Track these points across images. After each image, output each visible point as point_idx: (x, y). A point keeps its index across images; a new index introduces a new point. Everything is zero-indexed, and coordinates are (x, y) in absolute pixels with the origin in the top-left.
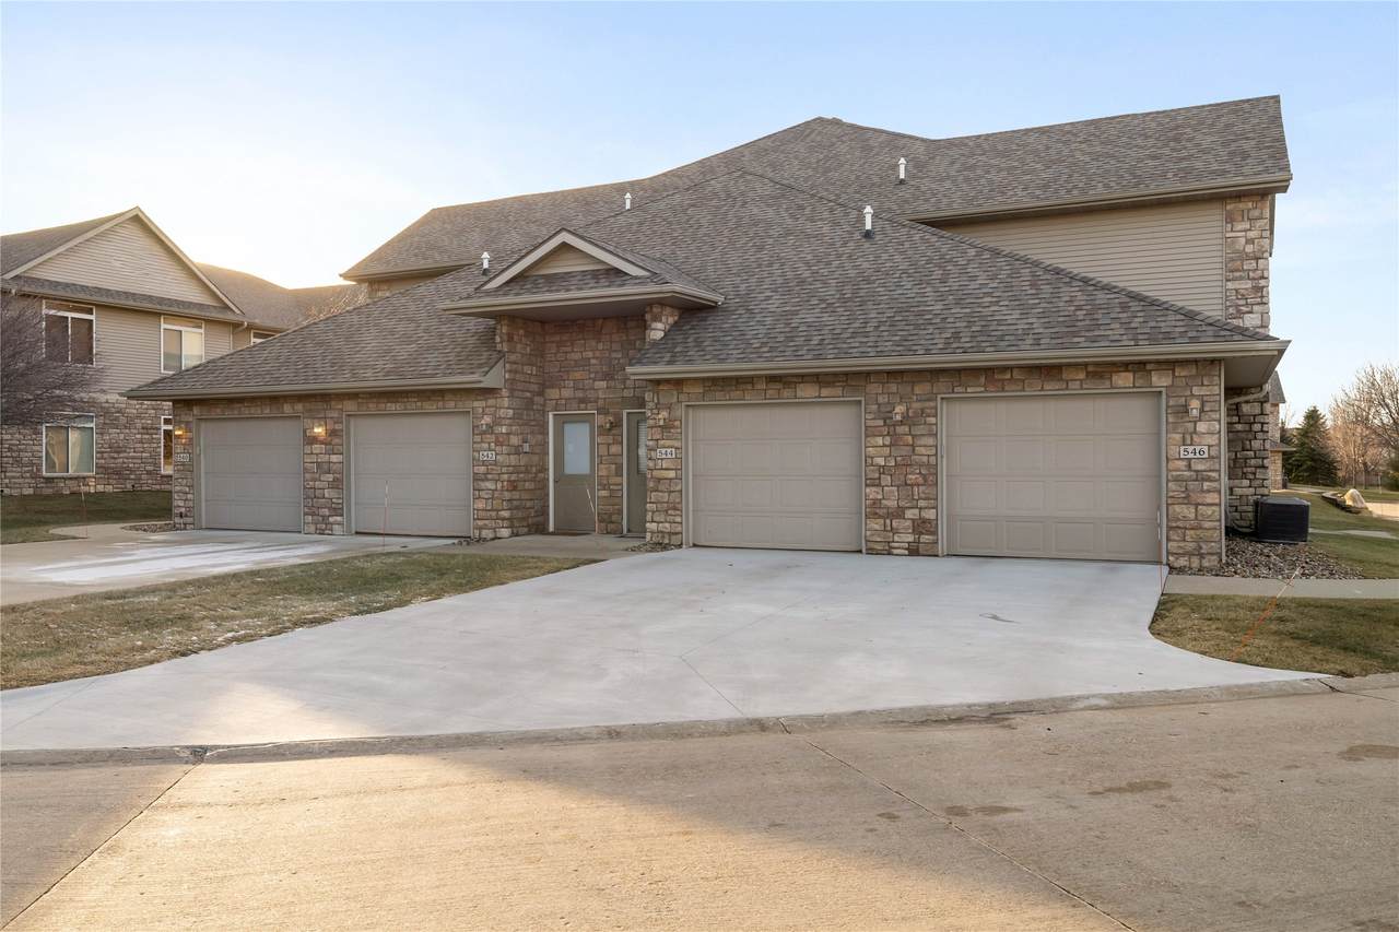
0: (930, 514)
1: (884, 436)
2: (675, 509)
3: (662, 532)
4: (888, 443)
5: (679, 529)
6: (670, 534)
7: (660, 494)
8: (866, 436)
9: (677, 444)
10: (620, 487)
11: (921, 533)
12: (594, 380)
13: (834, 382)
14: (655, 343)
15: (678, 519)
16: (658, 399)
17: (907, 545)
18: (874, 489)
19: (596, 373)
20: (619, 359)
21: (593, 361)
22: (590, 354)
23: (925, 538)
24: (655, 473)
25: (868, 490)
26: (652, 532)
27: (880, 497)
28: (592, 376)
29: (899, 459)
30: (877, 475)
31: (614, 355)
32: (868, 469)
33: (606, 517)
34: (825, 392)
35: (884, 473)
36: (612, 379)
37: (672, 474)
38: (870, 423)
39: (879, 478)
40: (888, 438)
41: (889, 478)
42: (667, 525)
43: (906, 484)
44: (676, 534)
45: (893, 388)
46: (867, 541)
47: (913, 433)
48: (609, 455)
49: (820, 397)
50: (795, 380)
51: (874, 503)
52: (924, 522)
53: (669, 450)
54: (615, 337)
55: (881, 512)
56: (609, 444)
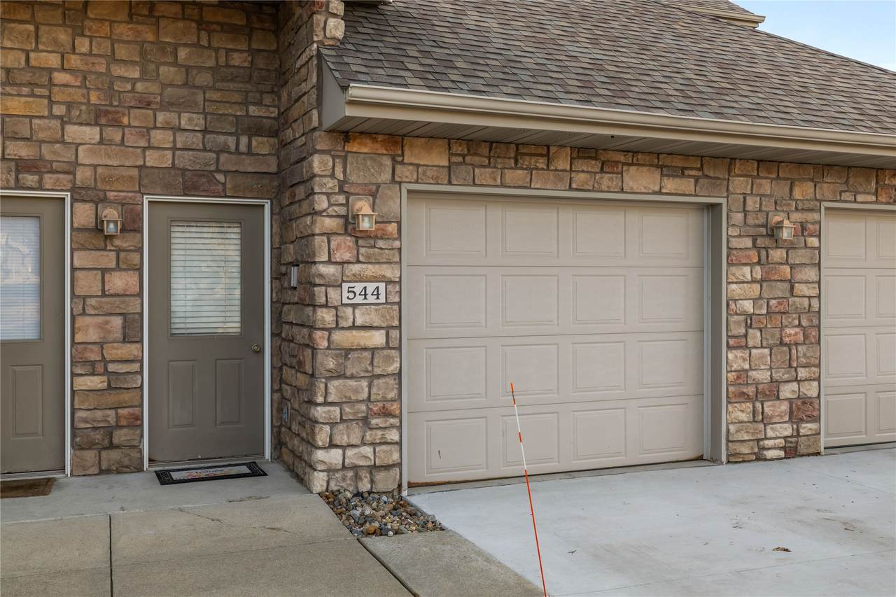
0: (811, 390)
1: (752, 265)
2: (386, 414)
3: (355, 468)
4: (759, 277)
5: (396, 456)
6: (373, 469)
7: (352, 383)
8: (729, 264)
9: (390, 272)
10: (135, 367)
11: (802, 420)
12: (64, 121)
13: (683, 169)
15: (393, 435)
16: (345, 172)
17: (783, 441)
18: (739, 353)
19: (70, 106)
20: (134, 82)
21: (60, 77)
22: (53, 60)
23: (807, 428)
24: (338, 337)
25: (731, 356)
26: (330, 471)
27: (747, 366)
28: (59, 110)
29: (773, 302)
30: (743, 331)
31: (118, 71)
32: (732, 319)
33: (97, 436)
34: (670, 185)
35: (751, 327)
36: (116, 124)
37: (378, 338)
38: (735, 243)
39: (746, 336)
40: (758, 268)
41: (758, 334)
42: (368, 450)
43: (782, 343)
44: (387, 467)
45: (766, 186)
46: (728, 441)
47: (791, 261)
48: (104, 295)
49: (660, 193)
50: (622, 159)
51: (738, 378)
52: (804, 403)
53: (371, 287)
54: (124, 30)
55: (750, 390)
56: (104, 271)
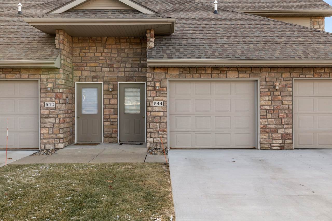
0: (289, 131)
1: (268, 96)
2: (164, 131)
3: (156, 143)
4: (270, 99)
5: (166, 141)
6: (160, 143)
7: (155, 124)
8: (261, 96)
9: (164, 99)
11: (286, 139)
12: (102, 67)
13: (245, 71)
14: (152, 49)
15: (165, 136)
16: (154, 76)
17: (279, 145)
18: (264, 120)
19: (103, 64)
20: (116, 57)
21: (101, 58)
22: (100, 54)
23: (287, 142)
24: (152, 113)
25: (261, 121)
26: (150, 143)
27: (267, 124)
28: (101, 65)
29: (275, 106)
30: (265, 114)
31: (113, 55)
32: (261, 111)
33: (108, 135)
34: (241, 75)
35: (268, 113)
36: (112, 67)
37: (162, 114)
38: (262, 90)
39: (266, 115)
40: (270, 97)
41: (271, 115)
42: (159, 139)
43: (279, 118)
44: (164, 143)
45: (273, 74)
46: (260, 144)
47: (282, 95)
48: (110, 104)
49: (238, 78)
50: (227, 70)
51: (264, 127)
52: (287, 134)
53: (160, 102)
54: (114, 47)
55: (268, 130)
56: (110, 99)
